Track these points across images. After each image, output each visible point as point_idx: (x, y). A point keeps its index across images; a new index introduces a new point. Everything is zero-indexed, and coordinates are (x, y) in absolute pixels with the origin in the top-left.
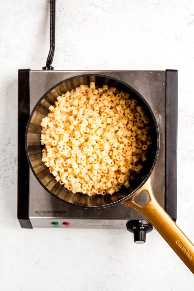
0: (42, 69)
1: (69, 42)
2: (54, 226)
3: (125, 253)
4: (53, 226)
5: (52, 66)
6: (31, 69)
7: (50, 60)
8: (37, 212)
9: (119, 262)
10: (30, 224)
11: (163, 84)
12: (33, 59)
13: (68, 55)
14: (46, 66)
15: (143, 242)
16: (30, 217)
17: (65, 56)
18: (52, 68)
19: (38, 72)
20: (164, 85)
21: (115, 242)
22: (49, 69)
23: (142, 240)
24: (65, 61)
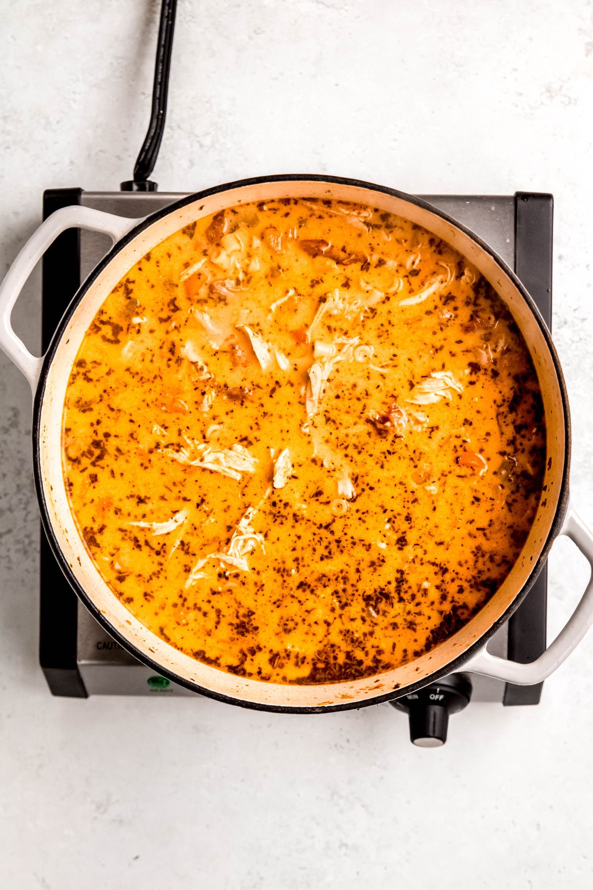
0: (118, 189)
1: (207, 102)
2: (156, 691)
3: (382, 778)
4: (151, 690)
5: (153, 181)
6: (86, 188)
7: (146, 162)
8: (100, 646)
9: (363, 806)
10: (81, 682)
11: (506, 240)
12: (89, 156)
13: (201, 146)
14: (131, 178)
15: (440, 742)
16: (80, 661)
17: (192, 146)
18: (153, 187)
19: (106, 200)
20: (508, 241)
21: (348, 741)
22: (142, 189)
23: (436, 735)
24: (192, 163)
